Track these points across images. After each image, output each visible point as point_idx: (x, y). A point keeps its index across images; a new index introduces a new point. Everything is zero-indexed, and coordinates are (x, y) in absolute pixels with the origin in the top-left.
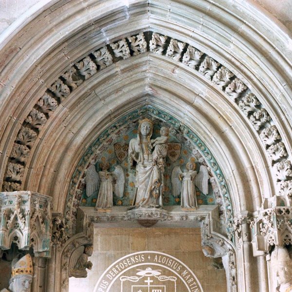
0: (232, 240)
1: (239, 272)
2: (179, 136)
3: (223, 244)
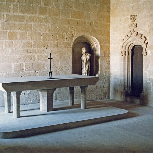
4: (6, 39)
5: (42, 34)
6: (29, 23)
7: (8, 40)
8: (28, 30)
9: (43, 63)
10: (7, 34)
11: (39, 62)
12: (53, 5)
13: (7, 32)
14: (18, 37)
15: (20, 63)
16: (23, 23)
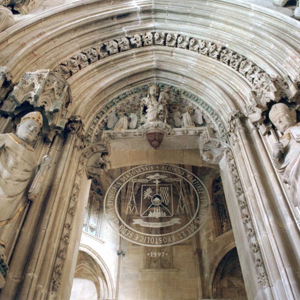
0: (227, 142)
1: (237, 160)
2: (178, 98)
3: (220, 146)
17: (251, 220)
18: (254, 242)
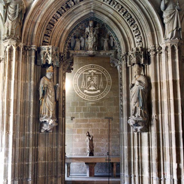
0: (120, 61)
1: (123, 71)
2: (103, 27)
4: (75, 133)
5: (99, 130)
6: (91, 123)
7: (76, 134)
8: (90, 128)
9: (100, 148)
10: (76, 130)
11: (98, 147)
12: (107, 111)
13: (76, 129)
14: (83, 132)
15: (84, 147)
16: (86, 123)
17: (122, 97)
18: (122, 104)
